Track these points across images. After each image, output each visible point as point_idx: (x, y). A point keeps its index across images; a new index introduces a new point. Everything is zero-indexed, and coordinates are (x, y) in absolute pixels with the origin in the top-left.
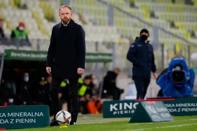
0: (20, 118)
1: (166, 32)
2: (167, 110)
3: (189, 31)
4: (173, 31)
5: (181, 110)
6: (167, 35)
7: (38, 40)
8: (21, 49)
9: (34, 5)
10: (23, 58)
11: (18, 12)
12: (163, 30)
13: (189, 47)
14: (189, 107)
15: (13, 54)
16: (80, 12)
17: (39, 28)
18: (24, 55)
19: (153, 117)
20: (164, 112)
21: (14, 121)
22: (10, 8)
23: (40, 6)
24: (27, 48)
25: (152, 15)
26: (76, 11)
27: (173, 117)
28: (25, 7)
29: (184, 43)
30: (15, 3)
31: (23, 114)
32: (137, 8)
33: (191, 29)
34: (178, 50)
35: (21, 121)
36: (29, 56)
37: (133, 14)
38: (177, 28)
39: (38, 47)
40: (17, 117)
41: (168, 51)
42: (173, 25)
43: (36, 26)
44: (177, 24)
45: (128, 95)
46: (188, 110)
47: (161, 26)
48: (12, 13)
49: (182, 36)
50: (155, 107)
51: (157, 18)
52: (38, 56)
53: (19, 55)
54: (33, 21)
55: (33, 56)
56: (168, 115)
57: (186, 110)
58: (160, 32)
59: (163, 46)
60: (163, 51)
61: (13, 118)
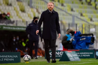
0: (6, 58)
1: (78, 18)
2: (77, 55)
3: (89, 18)
4: (82, 18)
5: (82, 56)
6: (79, 20)
7: (17, 21)
8: (8, 25)
9: (15, 4)
10: (9, 29)
11: (7, 7)
12: (77, 17)
13: (89, 26)
14: (86, 54)
15: (4, 28)
16: (37, 8)
17: (17, 15)
18: (9, 28)
19: (71, 59)
20: (76, 57)
21: (3, 60)
22: (3, 5)
23: (18, 4)
24: (11, 25)
25: (72, 10)
26: (35, 7)
27: (80, 59)
28: (11, 5)
29: (87, 24)
30: (6, 3)
31: (8, 56)
32: (65, 6)
33: (90, 17)
34: (84, 27)
35: (7, 60)
36: (12, 28)
37: (63, 9)
38: (84, 16)
39: (17, 24)
40: (5, 58)
41: (79, 27)
42: (82, 15)
43: (16, 14)
44: (84, 14)
45: (59, 48)
46: (86, 56)
47: (76, 15)
48: (4, 8)
49: (86, 20)
50: (72, 54)
51: (74, 11)
52: (16, 29)
53: (7, 28)
54: (15, 12)
55: (14, 29)
56: (78, 58)
57: (85, 56)
58: (75, 18)
59: (76, 25)
60: (76, 27)
61: (3, 58)
